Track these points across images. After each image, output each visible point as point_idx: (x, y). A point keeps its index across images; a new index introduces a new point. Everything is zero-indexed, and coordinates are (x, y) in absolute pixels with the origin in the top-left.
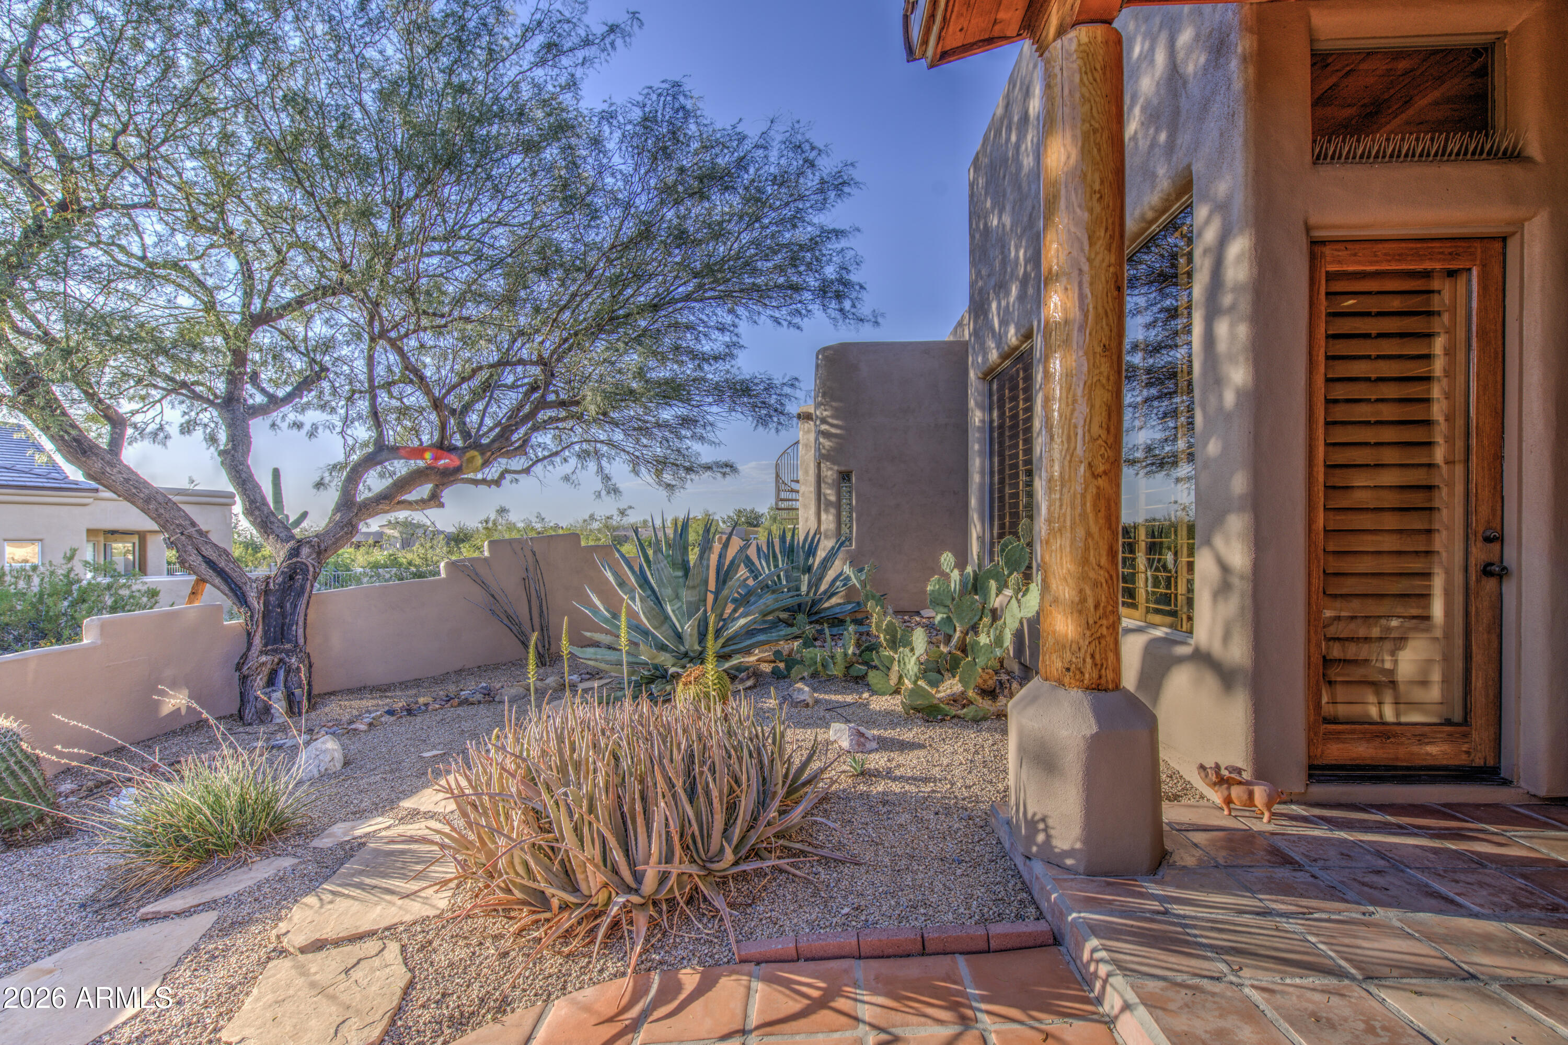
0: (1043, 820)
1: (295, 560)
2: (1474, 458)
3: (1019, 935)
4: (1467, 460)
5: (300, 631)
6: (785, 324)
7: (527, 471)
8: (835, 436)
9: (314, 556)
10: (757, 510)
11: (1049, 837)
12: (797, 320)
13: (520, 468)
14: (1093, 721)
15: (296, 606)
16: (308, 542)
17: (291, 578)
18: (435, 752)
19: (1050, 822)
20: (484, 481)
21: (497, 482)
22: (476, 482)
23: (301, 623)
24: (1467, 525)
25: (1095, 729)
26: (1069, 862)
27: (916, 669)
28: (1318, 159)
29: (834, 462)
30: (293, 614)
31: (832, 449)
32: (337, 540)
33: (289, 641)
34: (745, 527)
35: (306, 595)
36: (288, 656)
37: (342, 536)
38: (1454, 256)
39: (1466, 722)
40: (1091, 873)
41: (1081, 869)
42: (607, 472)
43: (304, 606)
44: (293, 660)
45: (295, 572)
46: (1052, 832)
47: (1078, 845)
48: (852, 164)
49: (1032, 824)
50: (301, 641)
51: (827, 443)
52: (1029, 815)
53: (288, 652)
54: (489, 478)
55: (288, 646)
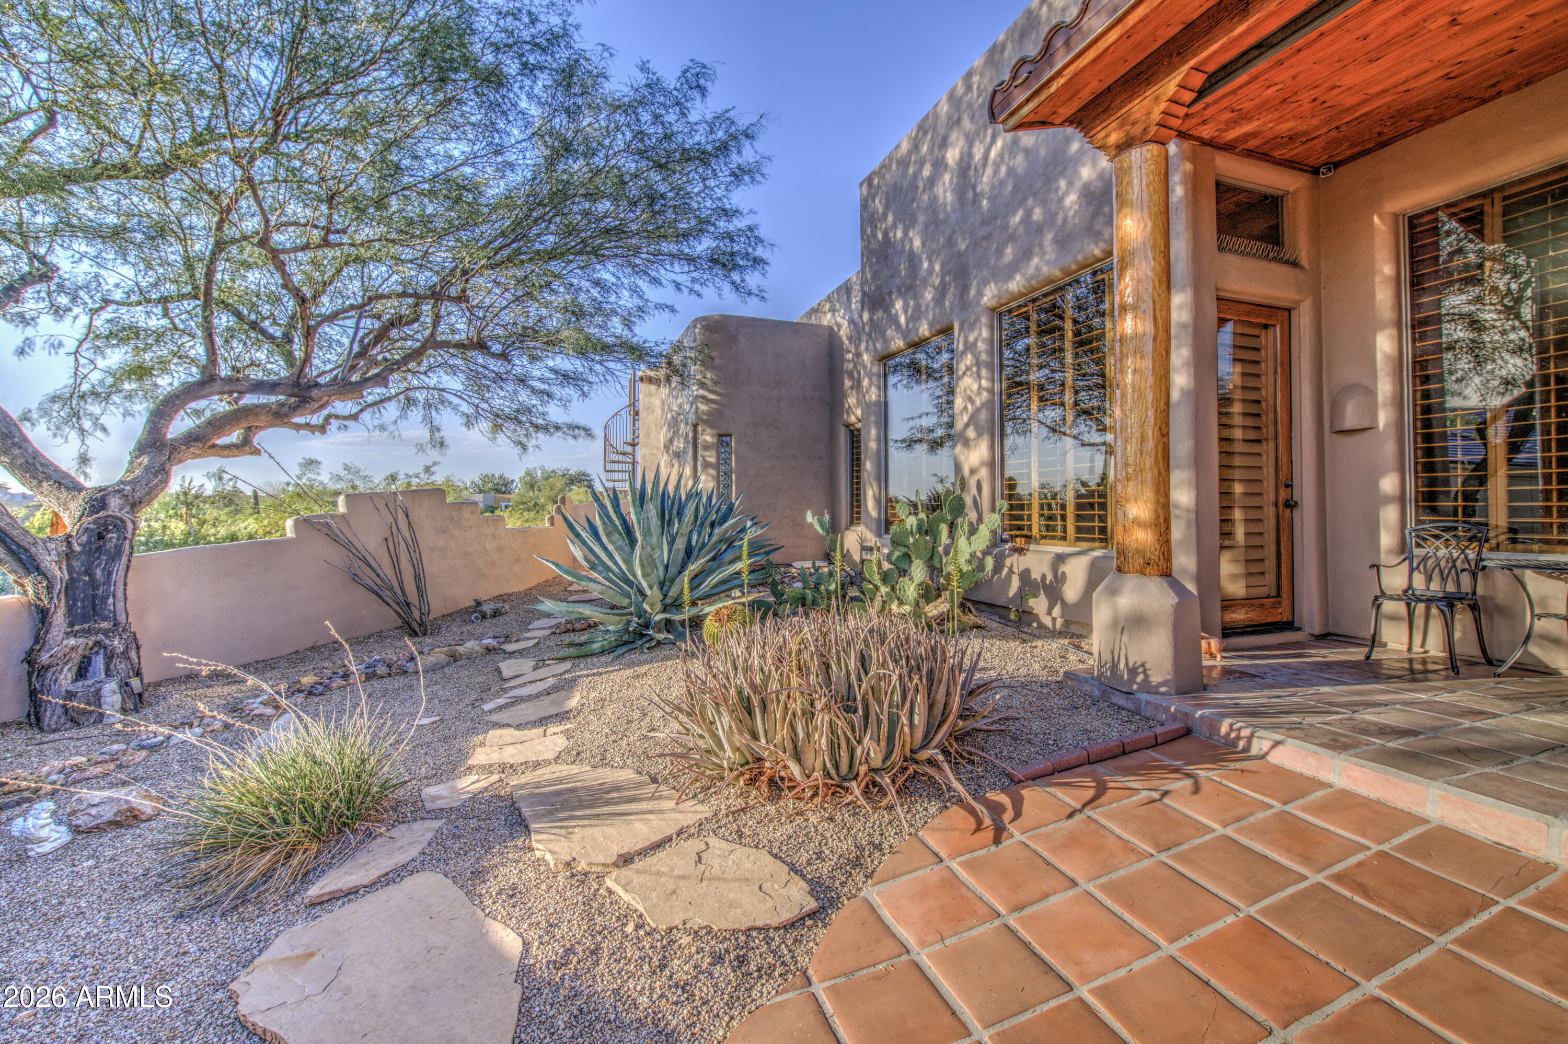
0: (1143, 665)
1: (102, 514)
2: (1280, 438)
3: (1172, 731)
4: (1276, 439)
5: (120, 606)
6: (686, 291)
7: (355, 417)
8: (712, 401)
9: (127, 509)
10: (506, 475)
11: (1146, 676)
12: (697, 287)
13: (347, 414)
14: (1173, 594)
15: (110, 574)
16: (119, 491)
17: (101, 537)
18: (433, 719)
19: (1148, 666)
20: (307, 426)
21: (322, 429)
22: (298, 427)
23: (120, 594)
24: (1277, 477)
25: (1177, 600)
26: (1163, 689)
27: (915, 594)
28: (1221, 249)
29: (712, 427)
30: (108, 582)
31: (708, 413)
32: (152, 490)
33: (105, 619)
34: (492, 493)
35: (124, 559)
36: (108, 637)
37: (156, 485)
38: (1270, 317)
39: (1278, 595)
40: (1179, 693)
41: (1173, 692)
42: (436, 424)
43: (122, 573)
44: (116, 643)
45: (106, 530)
46: (1149, 672)
47: (1169, 677)
48: (769, 158)
49: (1133, 672)
50: (122, 618)
51: (703, 407)
52: (1131, 664)
53: (106, 633)
54: (313, 423)
55: (105, 625)
